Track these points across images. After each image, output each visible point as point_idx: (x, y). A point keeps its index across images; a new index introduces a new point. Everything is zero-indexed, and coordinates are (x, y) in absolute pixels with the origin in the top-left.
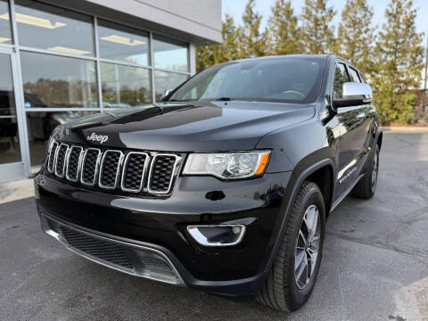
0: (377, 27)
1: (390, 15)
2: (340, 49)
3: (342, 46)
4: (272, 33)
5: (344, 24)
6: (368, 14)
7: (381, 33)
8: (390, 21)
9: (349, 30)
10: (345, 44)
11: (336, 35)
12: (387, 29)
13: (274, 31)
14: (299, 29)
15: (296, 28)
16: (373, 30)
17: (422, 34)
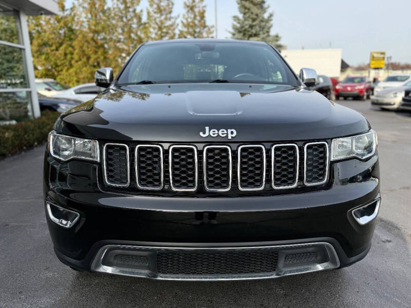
0: (179, 16)
1: (188, 6)
2: (150, 32)
3: (151, 30)
4: (81, 9)
5: (151, 10)
6: (170, 4)
7: (182, 22)
8: (188, 12)
9: (156, 16)
10: (154, 28)
11: (144, 19)
12: (187, 19)
13: (83, 7)
14: (109, 9)
15: (106, 8)
16: (176, 19)
17: (213, 26)
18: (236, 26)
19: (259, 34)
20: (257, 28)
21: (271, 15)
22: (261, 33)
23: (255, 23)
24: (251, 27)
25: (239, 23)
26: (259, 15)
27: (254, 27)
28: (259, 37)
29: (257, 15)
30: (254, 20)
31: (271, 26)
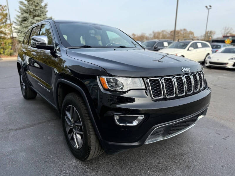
17: (6, 6)
18: (23, 8)
19: (40, 16)
20: (39, 11)
21: (46, 5)
22: (42, 15)
23: (37, 8)
24: (35, 10)
25: (25, 7)
26: (39, 4)
27: (37, 11)
28: (41, 17)
29: (37, 3)
30: (36, 6)
31: (47, 12)
